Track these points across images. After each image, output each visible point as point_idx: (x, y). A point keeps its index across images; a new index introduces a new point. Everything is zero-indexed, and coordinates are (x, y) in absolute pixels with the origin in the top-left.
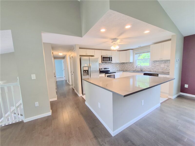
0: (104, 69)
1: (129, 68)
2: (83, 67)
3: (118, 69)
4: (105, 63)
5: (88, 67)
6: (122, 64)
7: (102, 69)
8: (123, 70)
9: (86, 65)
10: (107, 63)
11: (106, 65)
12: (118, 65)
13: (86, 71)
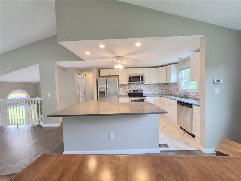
0: (134, 91)
1: (173, 91)
2: (99, 88)
3: (159, 93)
4: (136, 84)
5: (105, 88)
6: (166, 85)
7: (131, 91)
8: (168, 93)
9: (102, 86)
10: (140, 84)
11: (139, 86)
12: (158, 86)
13: (103, 93)
